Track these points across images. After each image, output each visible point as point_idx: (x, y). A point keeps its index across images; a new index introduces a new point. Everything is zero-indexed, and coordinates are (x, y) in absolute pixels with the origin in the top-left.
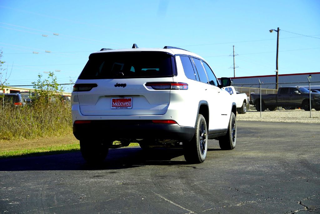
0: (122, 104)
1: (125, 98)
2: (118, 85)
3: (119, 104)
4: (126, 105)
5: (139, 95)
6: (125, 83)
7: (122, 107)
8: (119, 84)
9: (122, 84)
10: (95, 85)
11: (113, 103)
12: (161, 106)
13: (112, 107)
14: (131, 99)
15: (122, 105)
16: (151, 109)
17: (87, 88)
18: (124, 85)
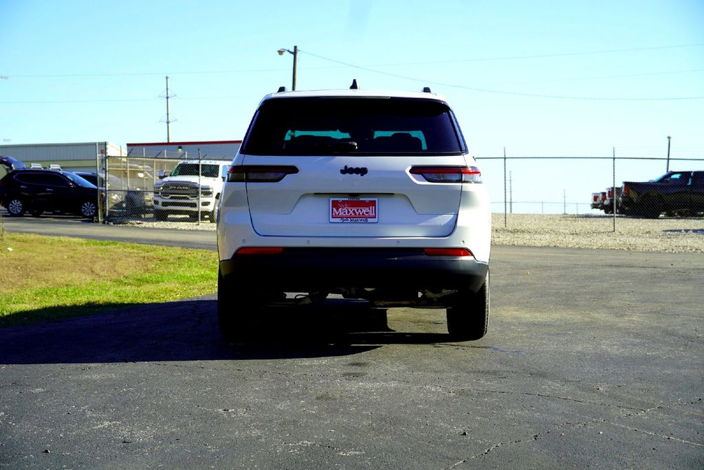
0: (354, 212)
1: (361, 199)
2: (347, 170)
3: (349, 212)
4: (363, 214)
5: (393, 194)
6: (363, 167)
7: (354, 218)
8: (351, 168)
9: (357, 169)
10: (293, 170)
11: (334, 209)
12: (440, 217)
13: (333, 217)
14: (375, 201)
15: (356, 214)
16: (421, 224)
17: (272, 176)
18: (363, 171)
